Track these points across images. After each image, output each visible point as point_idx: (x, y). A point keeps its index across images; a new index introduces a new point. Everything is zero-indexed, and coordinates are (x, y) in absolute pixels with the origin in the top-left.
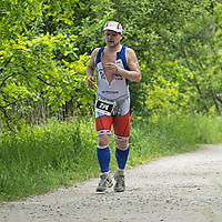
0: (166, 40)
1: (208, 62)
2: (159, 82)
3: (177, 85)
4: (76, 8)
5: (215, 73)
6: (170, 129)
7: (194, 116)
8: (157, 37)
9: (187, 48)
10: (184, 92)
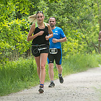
0: (72, 21)
1: (91, 30)
2: (69, 40)
3: (77, 41)
4: (30, 7)
5: (95, 35)
6: (75, 61)
7: (85, 55)
8: (68, 19)
9: (81, 24)
10: (81, 44)
